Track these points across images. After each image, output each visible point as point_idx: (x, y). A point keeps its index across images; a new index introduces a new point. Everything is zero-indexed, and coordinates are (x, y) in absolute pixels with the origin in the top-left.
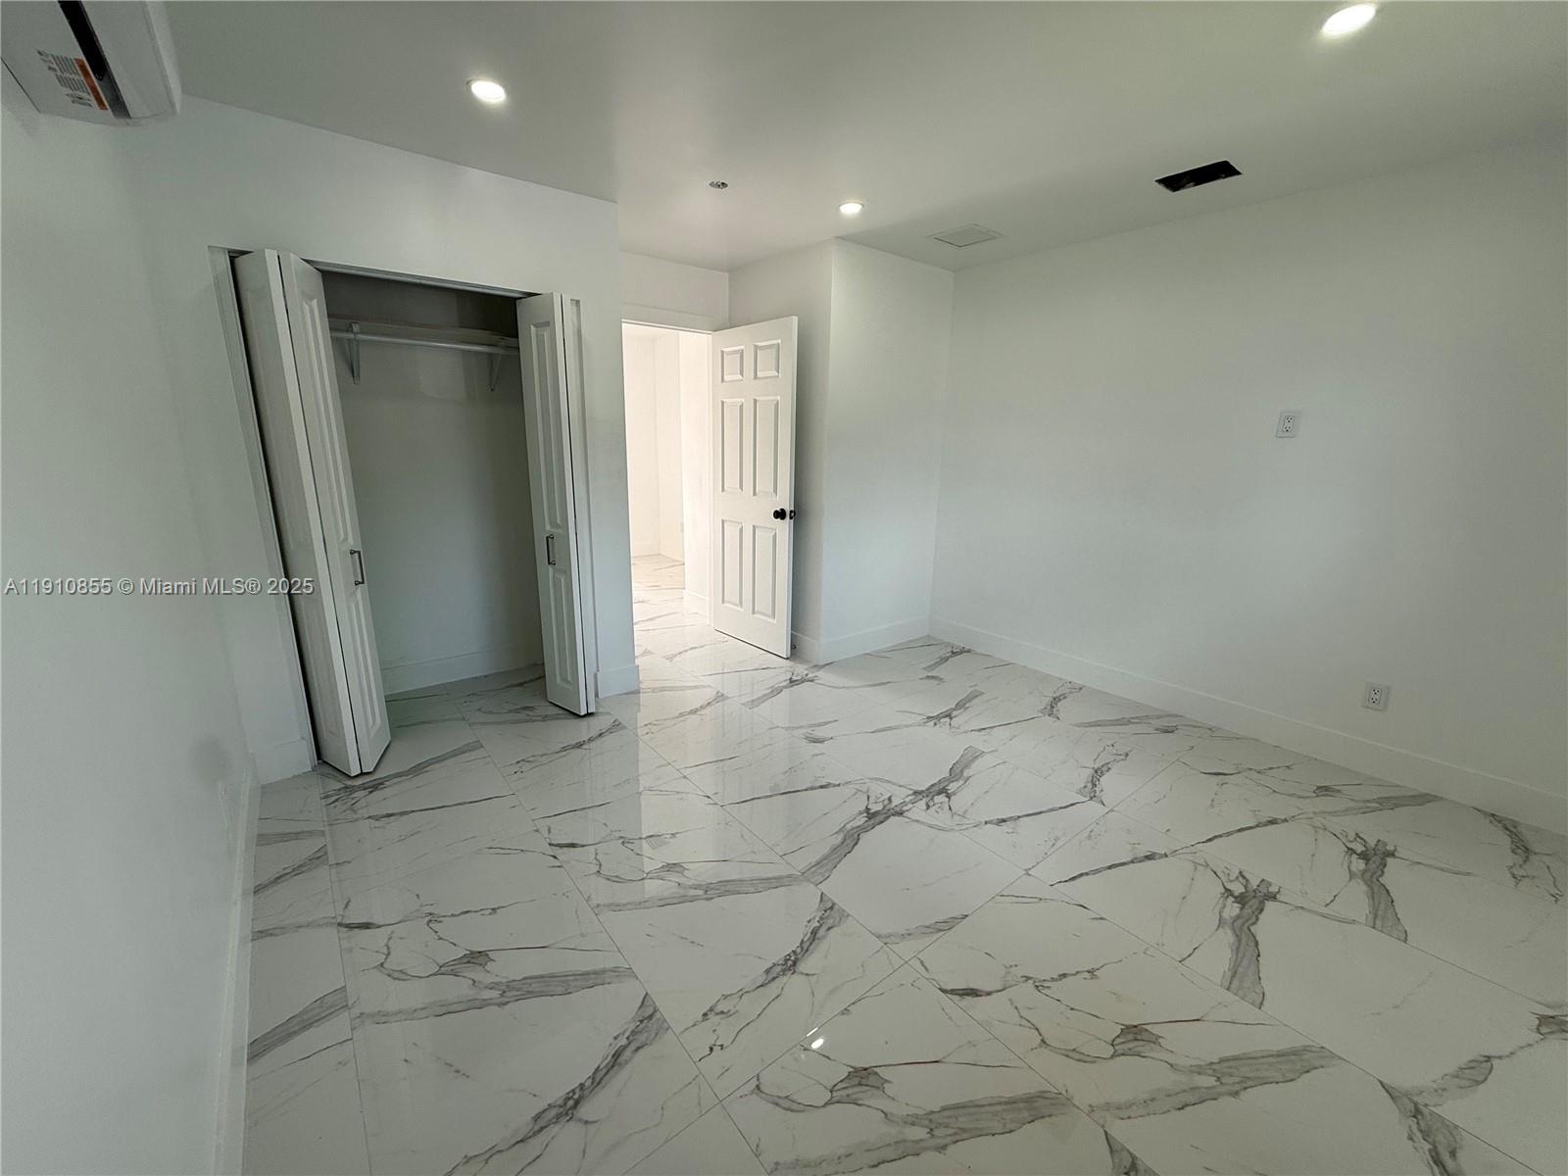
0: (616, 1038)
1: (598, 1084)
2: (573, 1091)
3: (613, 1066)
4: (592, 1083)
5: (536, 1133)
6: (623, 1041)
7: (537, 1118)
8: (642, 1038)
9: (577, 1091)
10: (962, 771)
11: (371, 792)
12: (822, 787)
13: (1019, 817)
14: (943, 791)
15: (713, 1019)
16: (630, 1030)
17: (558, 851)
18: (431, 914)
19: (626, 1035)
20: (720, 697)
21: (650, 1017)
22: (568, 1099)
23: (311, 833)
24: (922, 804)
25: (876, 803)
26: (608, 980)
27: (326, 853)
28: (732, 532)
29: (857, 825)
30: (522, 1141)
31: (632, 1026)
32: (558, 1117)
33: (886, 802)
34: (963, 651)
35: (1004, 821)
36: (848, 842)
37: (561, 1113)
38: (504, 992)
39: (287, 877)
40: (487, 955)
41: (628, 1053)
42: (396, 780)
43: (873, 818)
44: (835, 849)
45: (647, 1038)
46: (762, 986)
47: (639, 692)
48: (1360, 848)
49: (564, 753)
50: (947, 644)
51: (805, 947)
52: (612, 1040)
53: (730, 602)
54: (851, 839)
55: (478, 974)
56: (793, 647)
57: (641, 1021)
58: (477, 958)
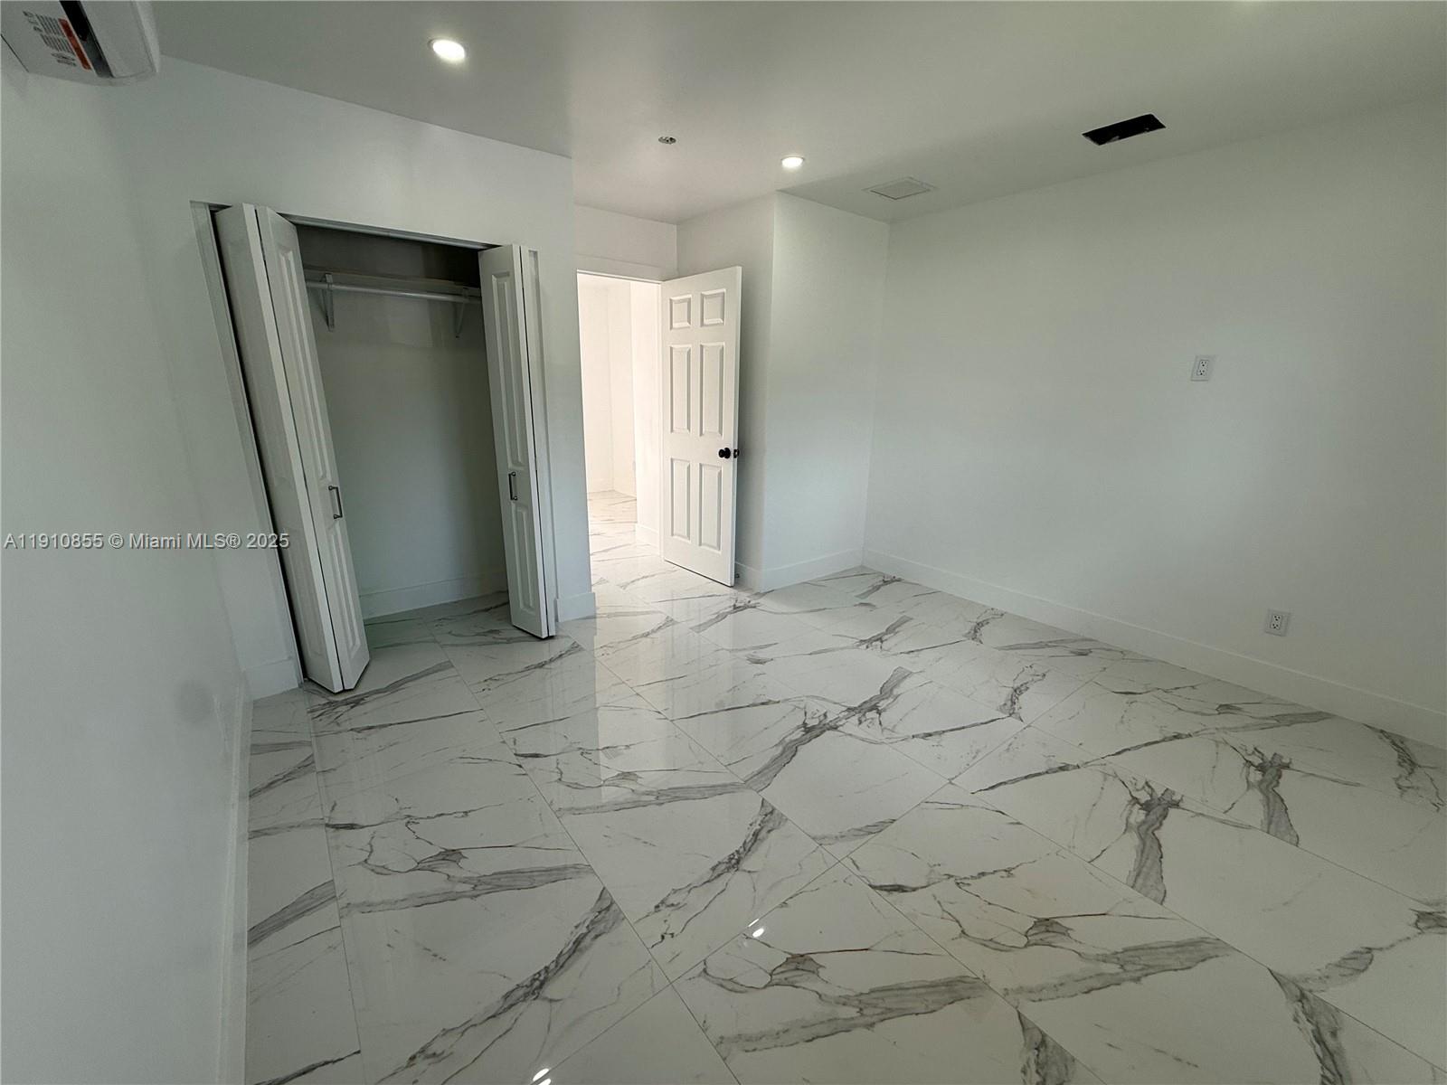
0: (576, 927)
1: (562, 967)
2: (539, 973)
3: (574, 952)
4: (556, 966)
5: (505, 1010)
6: (585, 930)
7: (506, 996)
8: (601, 927)
9: (543, 972)
10: (891, 690)
11: (352, 707)
12: (763, 704)
13: (944, 732)
14: (875, 708)
15: (665, 911)
16: (589, 920)
17: (521, 761)
18: (409, 816)
19: (586, 925)
20: (670, 622)
21: (608, 908)
22: (535, 980)
23: (301, 744)
24: (855, 720)
25: (813, 718)
26: (569, 876)
27: (313, 762)
28: (680, 470)
29: (793, 739)
30: (494, 1016)
31: (592, 917)
32: (526, 995)
33: (822, 718)
34: (894, 580)
35: (930, 735)
36: (787, 753)
37: (528, 993)
38: (476, 886)
39: (279, 782)
40: (460, 853)
41: (588, 940)
42: (375, 696)
43: (810, 732)
44: (775, 760)
45: (605, 927)
46: (708, 881)
47: (595, 618)
48: (1257, 761)
49: (527, 673)
50: (880, 574)
51: (747, 849)
52: (574, 928)
53: (679, 535)
54: (789, 751)
55: (452, 870)
56: (737, 576)
57: (600, 912)
58: (451, 855)
